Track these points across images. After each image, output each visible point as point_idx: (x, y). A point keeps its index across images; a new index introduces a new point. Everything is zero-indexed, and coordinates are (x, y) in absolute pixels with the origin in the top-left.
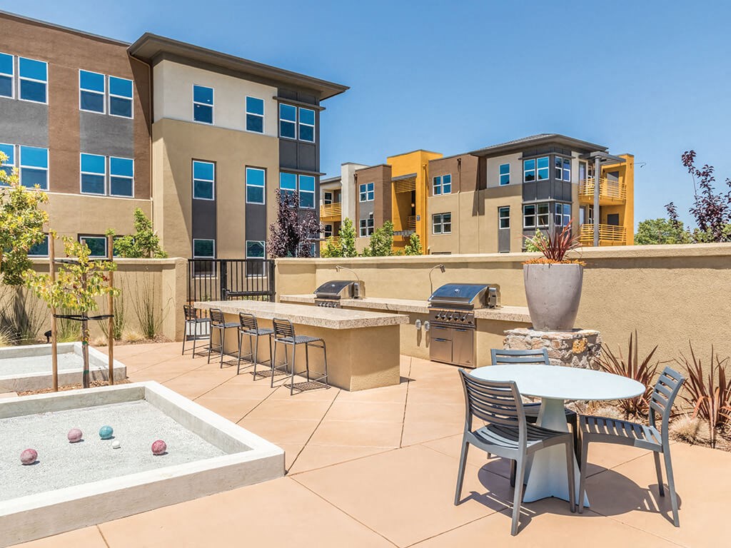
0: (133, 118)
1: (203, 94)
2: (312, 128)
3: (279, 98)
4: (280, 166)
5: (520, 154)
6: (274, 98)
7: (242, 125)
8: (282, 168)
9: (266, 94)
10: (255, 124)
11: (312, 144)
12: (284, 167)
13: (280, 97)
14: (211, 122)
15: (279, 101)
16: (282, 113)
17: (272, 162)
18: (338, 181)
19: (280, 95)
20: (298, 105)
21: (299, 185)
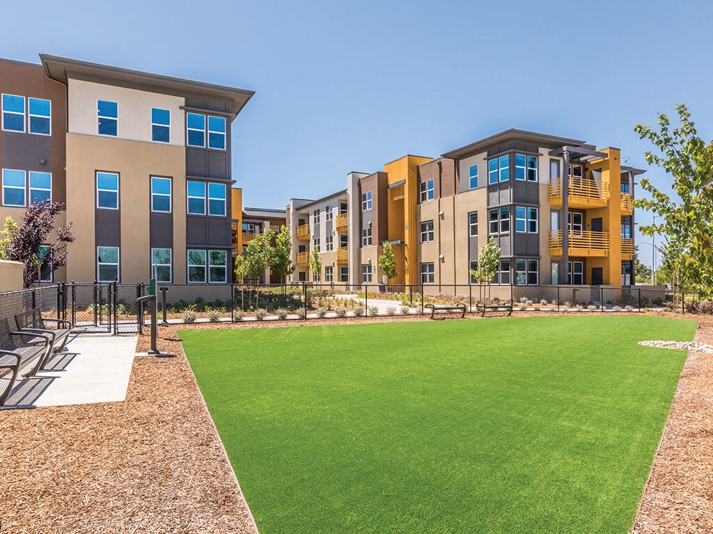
0: (50, 135)
1: (107, 109)
2: (224, 135)
3: (186, 108)
4: (187, 174)
5: (485, 154)
6: (181, 108)
7: (148, 136)
8: (188, 177)
9: (173, 105)
10: (161, 134)
11: (223, 152)
12: (190, 175)
13: (188, 107)
14: (116, 135)
15: (186, 111)
16: (190, 122)
17: (179, 170)
18: (345, 192)
19: (187, 104)
20: (207, 114)
21: (208, 194)
